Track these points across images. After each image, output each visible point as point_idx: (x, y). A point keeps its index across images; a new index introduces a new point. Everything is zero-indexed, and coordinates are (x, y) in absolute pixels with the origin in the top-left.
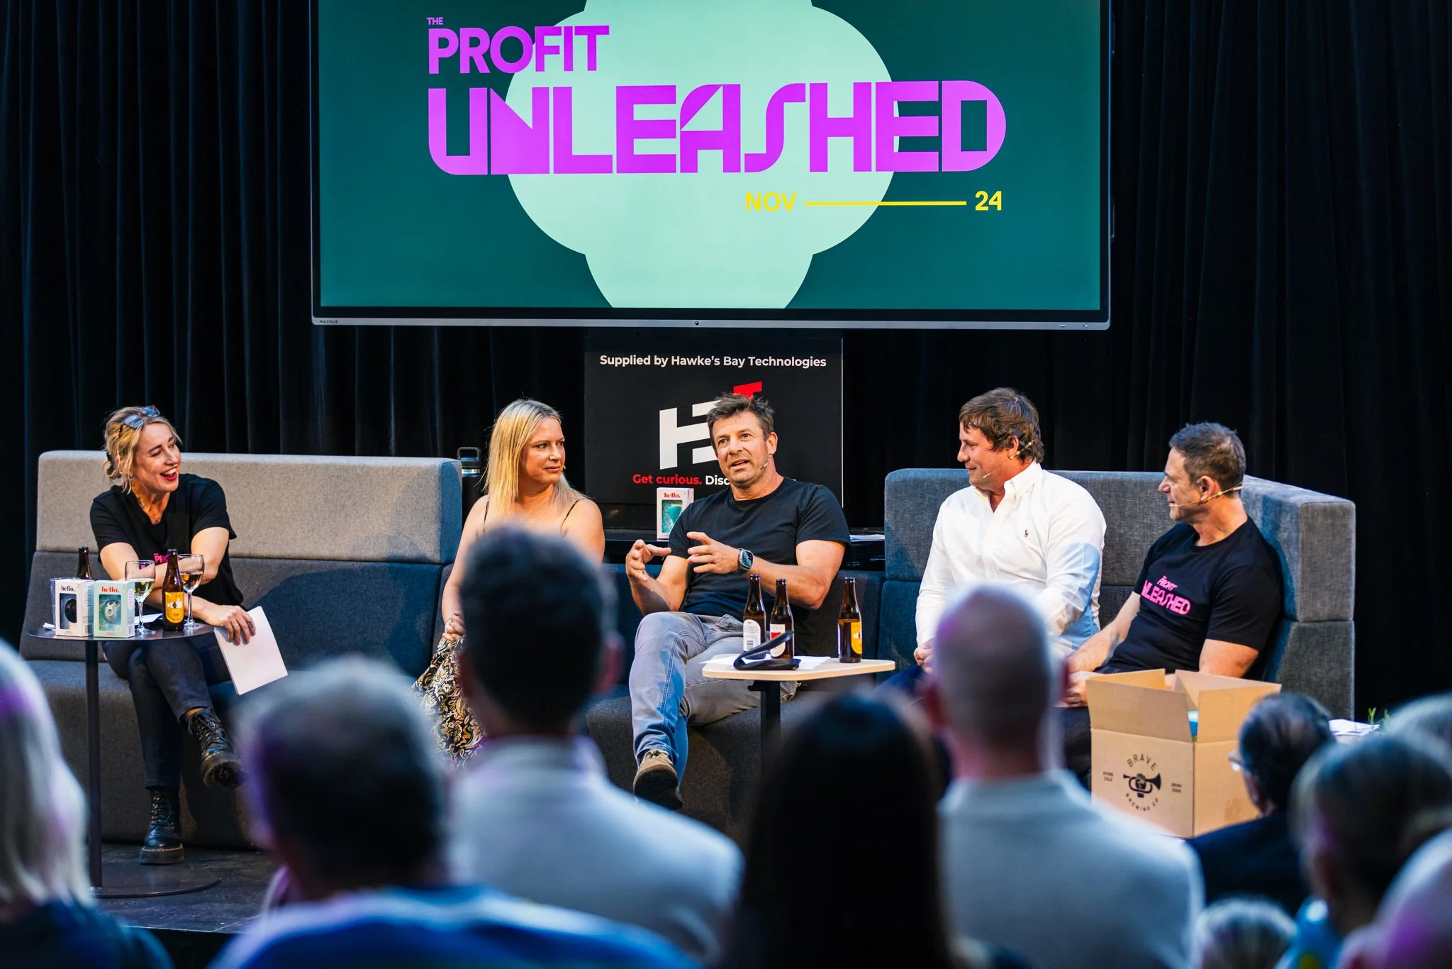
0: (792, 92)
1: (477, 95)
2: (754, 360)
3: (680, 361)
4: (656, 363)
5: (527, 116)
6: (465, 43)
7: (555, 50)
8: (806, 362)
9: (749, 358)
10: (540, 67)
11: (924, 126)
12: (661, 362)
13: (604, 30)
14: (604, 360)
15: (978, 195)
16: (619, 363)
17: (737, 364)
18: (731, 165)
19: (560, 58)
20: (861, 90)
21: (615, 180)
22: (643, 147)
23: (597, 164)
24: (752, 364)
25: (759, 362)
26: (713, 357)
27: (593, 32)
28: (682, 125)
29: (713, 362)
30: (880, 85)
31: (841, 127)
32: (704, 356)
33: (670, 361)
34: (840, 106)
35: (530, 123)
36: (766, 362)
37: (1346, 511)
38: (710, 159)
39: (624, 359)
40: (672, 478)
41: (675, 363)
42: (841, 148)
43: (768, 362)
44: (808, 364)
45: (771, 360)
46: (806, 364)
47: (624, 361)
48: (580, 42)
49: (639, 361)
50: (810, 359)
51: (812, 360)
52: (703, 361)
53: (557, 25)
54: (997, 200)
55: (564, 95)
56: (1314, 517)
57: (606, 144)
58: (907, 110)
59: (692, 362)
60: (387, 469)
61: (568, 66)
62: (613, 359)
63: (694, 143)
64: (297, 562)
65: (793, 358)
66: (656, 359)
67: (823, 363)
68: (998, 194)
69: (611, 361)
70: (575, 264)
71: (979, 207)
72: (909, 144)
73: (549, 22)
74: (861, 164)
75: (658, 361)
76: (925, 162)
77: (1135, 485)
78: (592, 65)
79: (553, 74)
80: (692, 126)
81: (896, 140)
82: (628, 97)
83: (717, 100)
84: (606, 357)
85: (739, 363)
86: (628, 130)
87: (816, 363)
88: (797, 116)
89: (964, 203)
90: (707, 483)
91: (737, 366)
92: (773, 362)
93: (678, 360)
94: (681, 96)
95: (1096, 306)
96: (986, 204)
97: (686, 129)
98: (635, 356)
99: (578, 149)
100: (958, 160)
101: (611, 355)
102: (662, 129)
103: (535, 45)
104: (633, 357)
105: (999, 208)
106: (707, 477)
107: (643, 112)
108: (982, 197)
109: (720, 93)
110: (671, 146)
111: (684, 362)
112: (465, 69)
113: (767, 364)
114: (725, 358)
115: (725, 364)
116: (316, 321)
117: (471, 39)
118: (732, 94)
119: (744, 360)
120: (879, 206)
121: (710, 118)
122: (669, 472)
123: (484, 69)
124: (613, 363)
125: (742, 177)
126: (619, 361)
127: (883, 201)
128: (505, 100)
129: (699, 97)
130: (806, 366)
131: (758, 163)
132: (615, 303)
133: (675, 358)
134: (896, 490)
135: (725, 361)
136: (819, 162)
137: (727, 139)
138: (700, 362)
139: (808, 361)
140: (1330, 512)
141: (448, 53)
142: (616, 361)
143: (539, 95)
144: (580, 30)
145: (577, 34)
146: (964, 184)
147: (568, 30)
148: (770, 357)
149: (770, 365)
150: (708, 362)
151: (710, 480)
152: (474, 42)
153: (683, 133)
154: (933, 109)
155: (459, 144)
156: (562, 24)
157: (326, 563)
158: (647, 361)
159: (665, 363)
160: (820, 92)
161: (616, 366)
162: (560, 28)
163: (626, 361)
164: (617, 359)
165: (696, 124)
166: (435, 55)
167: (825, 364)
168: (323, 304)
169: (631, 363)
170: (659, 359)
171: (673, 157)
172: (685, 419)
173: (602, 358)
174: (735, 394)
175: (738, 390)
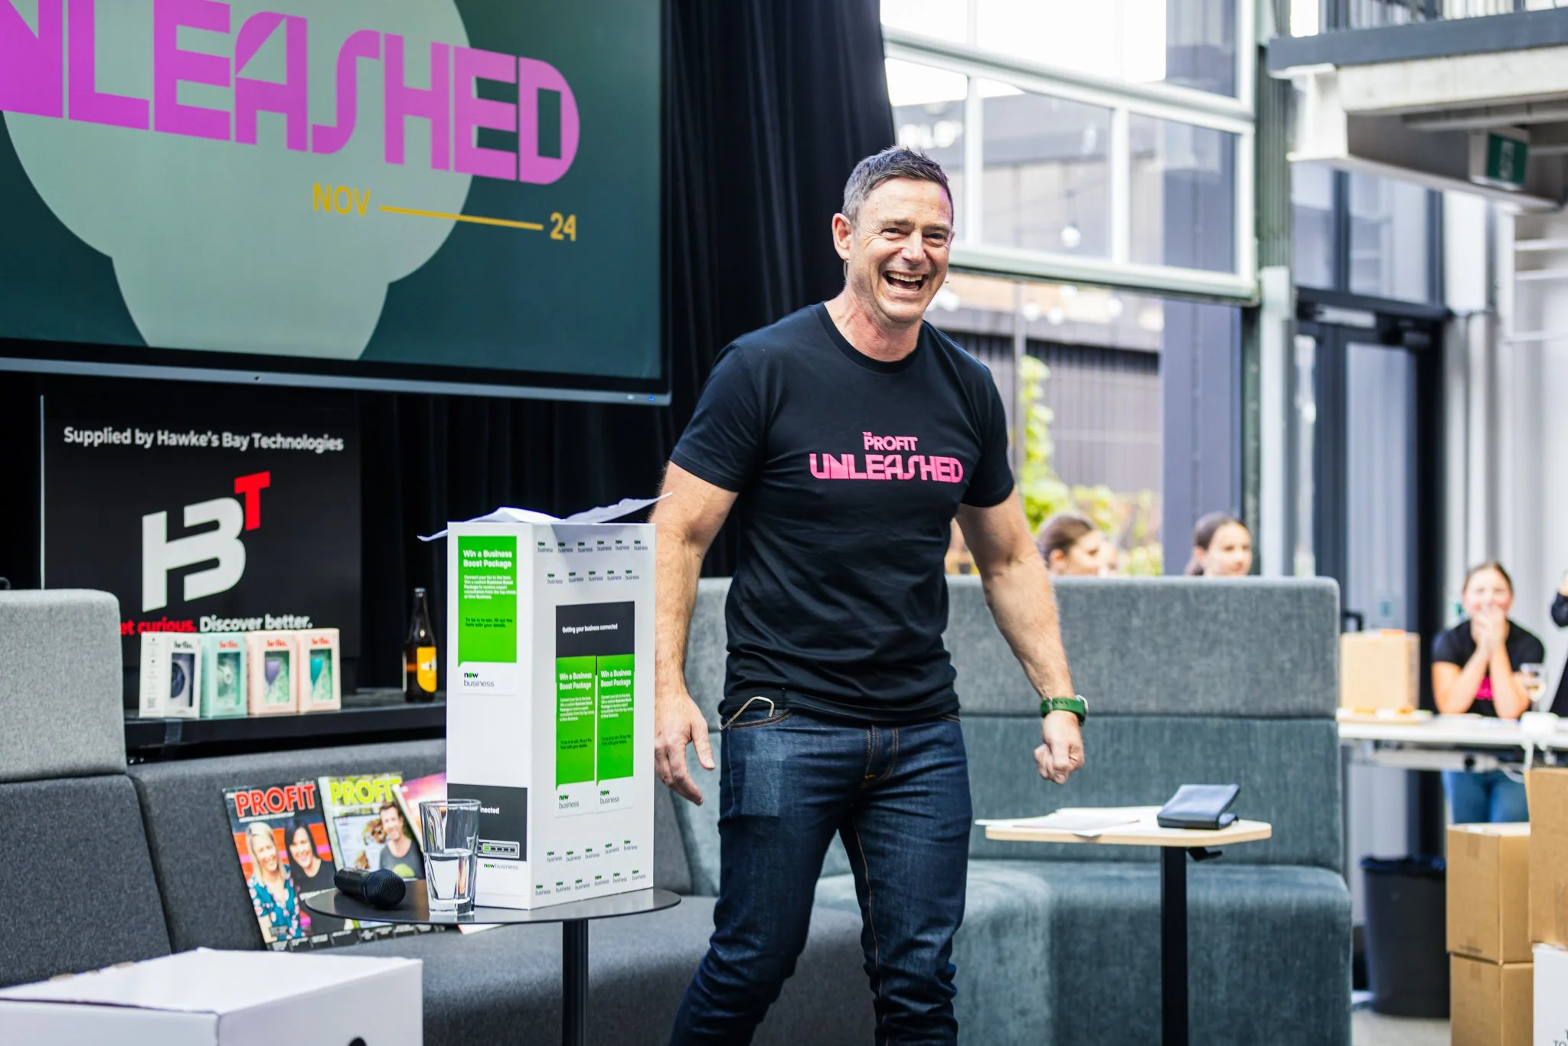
0: (365, 43)
2: (260, 439)
3: (169, 438)
4: (138, 442)
9: (254, 434)
11: (500, 116)
12: (144, 439)
14: (71, 436)
15: (552, 217)
16: (90, 440)
17: (239, 445)
18: (296, 138)
20: (439, 54)
21: (151, 139)
22: (188, 94)
23: (130, 113)
24: (257, 446)
25: (266, 442)
26: (209, 433)
28: (238, 68)
29: (210, 441)
30: (457, 51)
31: (418, 103)
32: (200, 432)
33: (155, 439)
34: (417, 73)
35: (35, 33)
36: (275, 442)
38: (271, 125)
39: (96, 434)
40: (159, 621)
41: (163, 441)
42: (417, 130)
44: (322, 446)
45: (279, 439)
46: (320, 445)
47: (96, 438)
49: (116, 438)
50: (325, 438)
51: (327, 441)
52: (198, 439)
54: (571, 226)
57: (145, 85)
58: (485, 89)
59: (184, 440)
62: (81, 433)
63: (252, 98)
65: (305, 435)
66: (138, 434)
67: (340, 448)
68: (572, 219)
69: (79, 436)
70: (100, 274)
71: (555, 235)
72: (486, 139)
74: (439, 158)
75: (140, 438)
76: (499, 165)
80: (249, 70)
81: (475, 131)
83: (279, 38)
84: (71, 429)
85: (240, 442)
86: (170, 66)
87: (334, 447)
88: (371, 77)
89: (539, 227)
90: (205, 629)
91: (238, 449)
92: (281, 442)
93: (165, 437)
94: (236, 23)
96: (561, 230)
97: (239, 75)
98: (110, 429)
100: (534, 167)
101: (79, 427)
102: (210, 70)
104: (108, 432)
105: (573, 238)
106: (203, 619)
107: (188, 40)
108: (556, 220)
109: (283, 28)
110: (224, 99)
111: (173, 440)
113: (275, 446)
114: (224, 435)
115: (225, 445)
118: (298, 30)
119: (247, 438)
120: (458, 222)
121: (269, 64)
122: (156, 611)
124: (81, 440)
125: (309, 158)
126: (89, 437)
127: (462, 213)
129: (257, 30)
130: (320, 451)
131: (326, 141)
133: (163, 434)
135: (225, 440)
136: (394, 149)
137: (291, 100)
138: (193, 440)
139: (322, 441)
142: (85, 438)
146: (539, 201)
148: (279, 435)
149: (279, 446)
150: (203, 441)
151: (209, 624)
153: (237, 81)
154: (510, 93)
158: (123, 438)
159: (150, 442)
160: (395, 47)
161: (86, 444)
163: (99, 437)
164: (87, 433)
165: (255, 70)
167: (344, 450)
169: (106, 441)
170: (141, 435)
171: (225, 116)
172: (176, 530)
173: (67, 430)
174: (238, 491)
175: (241, 484)
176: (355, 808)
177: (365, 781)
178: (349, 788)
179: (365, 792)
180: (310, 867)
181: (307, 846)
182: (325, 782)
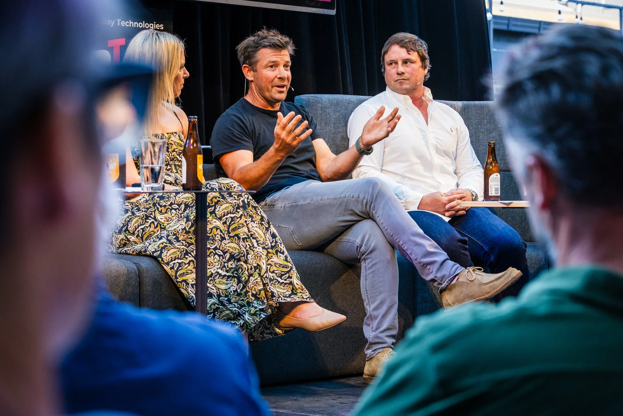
8: (151, 26)
9: (117, 20)
17: (109, 24)
25: (124, 24)
36: (127, 24)
43: (129, 24)
45: (130, 23)
50: (154, 24)
51: (155, 25)
65: (144, 22)
67: (162, 27)
87: (159, 27)
91: (110, 25)
92: (131, 24)
113: (128, 26)
119: (114, 21)
139: (153, 25)
148: (130, 21)
149: (130, 26)
174: (108, 46)
175: (110, 44)
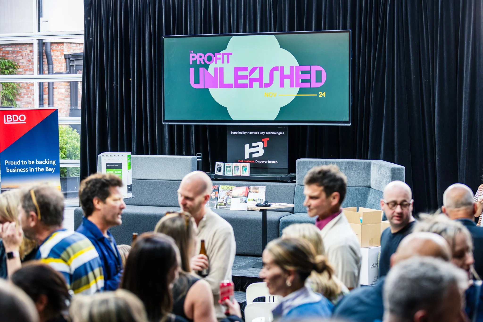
0: (276, 69)
1: (201, 69)
4: (244, 133)
5: (213, 75)
6: (198, 57)
7: (219, 59)
9: (266, 132)
10: (216, 63)
11: (307, 77)
12: (245, 133)
13: (231, 54)
14: (232, 133)
15: (319, 93)
18: (261, 86)
19: (221, 60)
20: (292, 68)
21: (234, 89)
22: (240, 82)
23: (229, 86)
24: (266, 134)
25: (268, 133)
26: (257, 132)
27: (228, 54)
28: (250, 76)
29: (257, 133)
30: (296, 67)
31: (287, 77)
32: (255, 132)
33: (247, 133)
34: (287, 72)
35: (213, 76)
37: (402, 169)
38: (256, 84)
39: (236, 132)
40: (248, 161)
41: (248, 133)
42: (287, 82)
44: (280, 134)
45: (271, 132)
46: (279, 134)
47: (236, 133)
48: (226, 57)
49: (240, 133)
53: (220, 53)
54: (324, 94)
55: (222, 69)
56: (395, 171)
57: (232, 81)
58: (303, 72)
59: (252, 133)
60: (179, 158)
61: (223, 62)
63: (252, 81)
64: (158, 181)
65: (276, 132)
67: (283, 133)
68: (324, 93)
70: (224, 110)
71: (320, 96)
72: (303, 81)
73: (218, 52)
74: (292, 86)
76: (307, 85)
77: (356, 163)
78: (228, 62)
79: (219, 65)
80: (252, 77)
81: (300, 80)
82: (237, 70)
83: (258, 71)
85: (263, 133)
86: (237, 77)
87: (282, 133)
88: (277, 74)
89: (316, 95)
90: (256, 162)
91: (263, 134)
93: (249, 133)
94: (249, 70)
95: (348, 120)
96: (322, 95)
97: (250, 77)
99: (225, 82)
100: (315, 85)
101: (233, 131)
102: (245, 77)
103: (215, 58)
104: (238, 132)
105: (325, 96)
106: (256, 161)
107: (240, 73)
108: (320, 94)
109: (258, 69)
110: (247, 82)
111: (250, 133)
112: (198, 63)
114: (260, 132)
116: (164, 123)
117: (200, 56)
118: (261, 69)
120: (296, 96)
121: (256, 75)
122: (247, 160)
123: (203, 63)
124: (234, 133)
125: (264, 89)
127: (297, 94)
128: (208, 70)
129: (253, 70)
131: (267, 86)
132: (234, 119)
133: (248, 132)
134: (299, 164)
135: (260, 133)
136: (282, 85)
137: (260, 80)
138: (254, 133)
139: (280, 133)
140: (399, 169)
141: (194, 59)
142: (235, 133)
143: (216, 69)
144: (226, 54)
145: (225, 55)
146: (316, 90)
147: (223, 54)
149: (271, 134)
150: (256, 133)
151: (257, 161)
152: (201, 57)
153: (250, 78)
154: (309, 72)
155: (197, 81)
156: (221, 52)
157: (165, 181)
158: (242, 133)
159: (246, 133)
160: (282, 68)
162: (221, 53)
164: (235, 132)
165: (252, 76)
166: (191, 60)
167: (284, 134)
168: (165, 119)
171: (247, 84)
172: (251, 147)
173: (231, 132)
174: (262, 141)
175: (263, 140)
176: (225, 190)
177: (229, 186)
178: (225, 187)
179: (228, 188)
180: (213, 197)
181: (214, 194)
182: (220, 186)
